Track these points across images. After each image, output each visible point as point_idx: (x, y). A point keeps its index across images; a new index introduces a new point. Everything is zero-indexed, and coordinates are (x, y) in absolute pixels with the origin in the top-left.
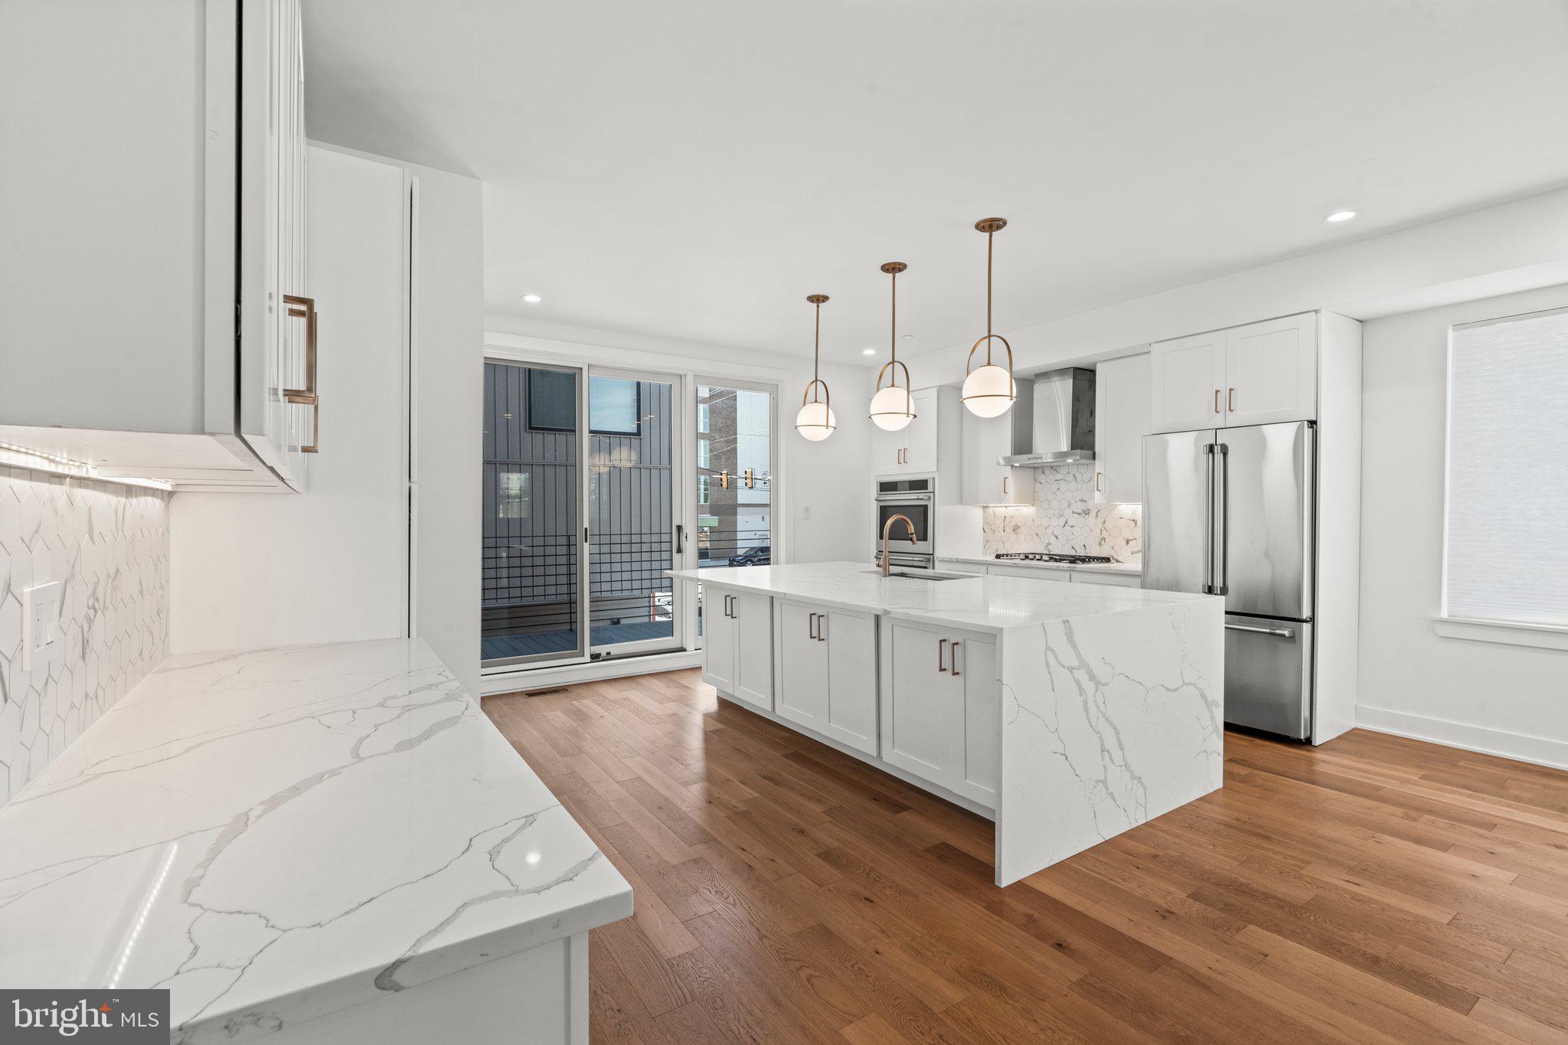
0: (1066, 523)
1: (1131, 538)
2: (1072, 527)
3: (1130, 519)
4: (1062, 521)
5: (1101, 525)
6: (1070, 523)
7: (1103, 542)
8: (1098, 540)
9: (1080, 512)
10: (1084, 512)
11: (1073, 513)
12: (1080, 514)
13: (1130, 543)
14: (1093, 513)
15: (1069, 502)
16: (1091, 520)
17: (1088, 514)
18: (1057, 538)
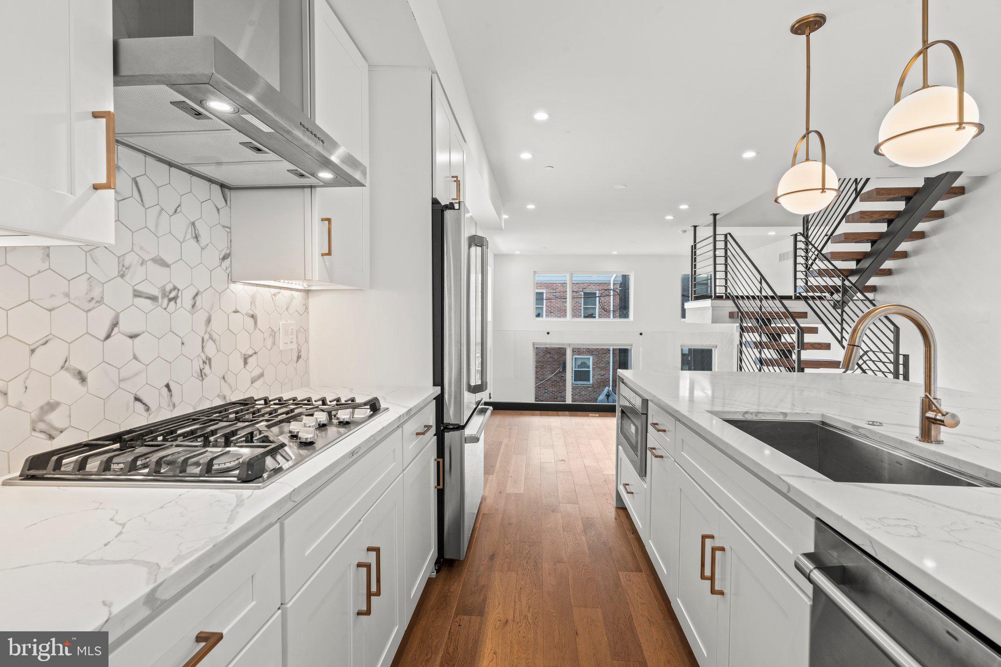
0: (115, 324)
1: (250, 352)
2: (133, 337)
3: (247, 314)
4: (101, 319)
5: (203, 328)
6: (126, 326)
7: (207, 370)
8: (197, 364)
9: (156, 292)
10: (164, 294)
11: (137, 294)
12: (153, 298)
13: (250, 360)
14: (186, 298)
15: (121, 258)
16: (181, 312)
17: (175, 299)
18: (82, 378)
